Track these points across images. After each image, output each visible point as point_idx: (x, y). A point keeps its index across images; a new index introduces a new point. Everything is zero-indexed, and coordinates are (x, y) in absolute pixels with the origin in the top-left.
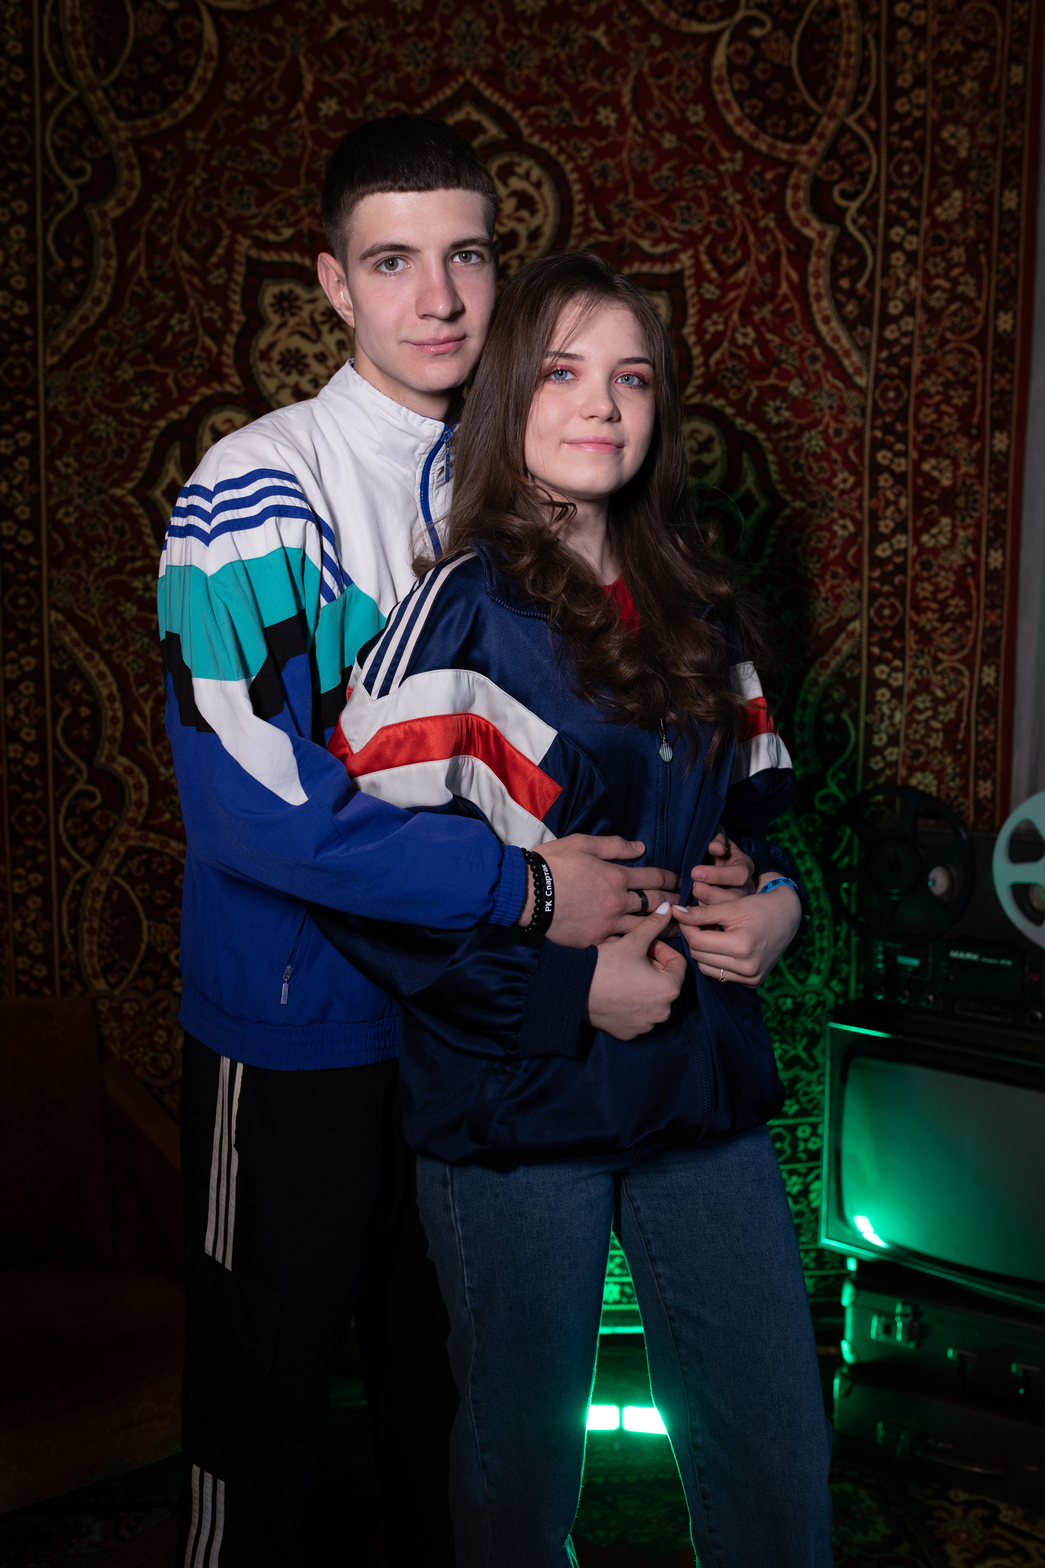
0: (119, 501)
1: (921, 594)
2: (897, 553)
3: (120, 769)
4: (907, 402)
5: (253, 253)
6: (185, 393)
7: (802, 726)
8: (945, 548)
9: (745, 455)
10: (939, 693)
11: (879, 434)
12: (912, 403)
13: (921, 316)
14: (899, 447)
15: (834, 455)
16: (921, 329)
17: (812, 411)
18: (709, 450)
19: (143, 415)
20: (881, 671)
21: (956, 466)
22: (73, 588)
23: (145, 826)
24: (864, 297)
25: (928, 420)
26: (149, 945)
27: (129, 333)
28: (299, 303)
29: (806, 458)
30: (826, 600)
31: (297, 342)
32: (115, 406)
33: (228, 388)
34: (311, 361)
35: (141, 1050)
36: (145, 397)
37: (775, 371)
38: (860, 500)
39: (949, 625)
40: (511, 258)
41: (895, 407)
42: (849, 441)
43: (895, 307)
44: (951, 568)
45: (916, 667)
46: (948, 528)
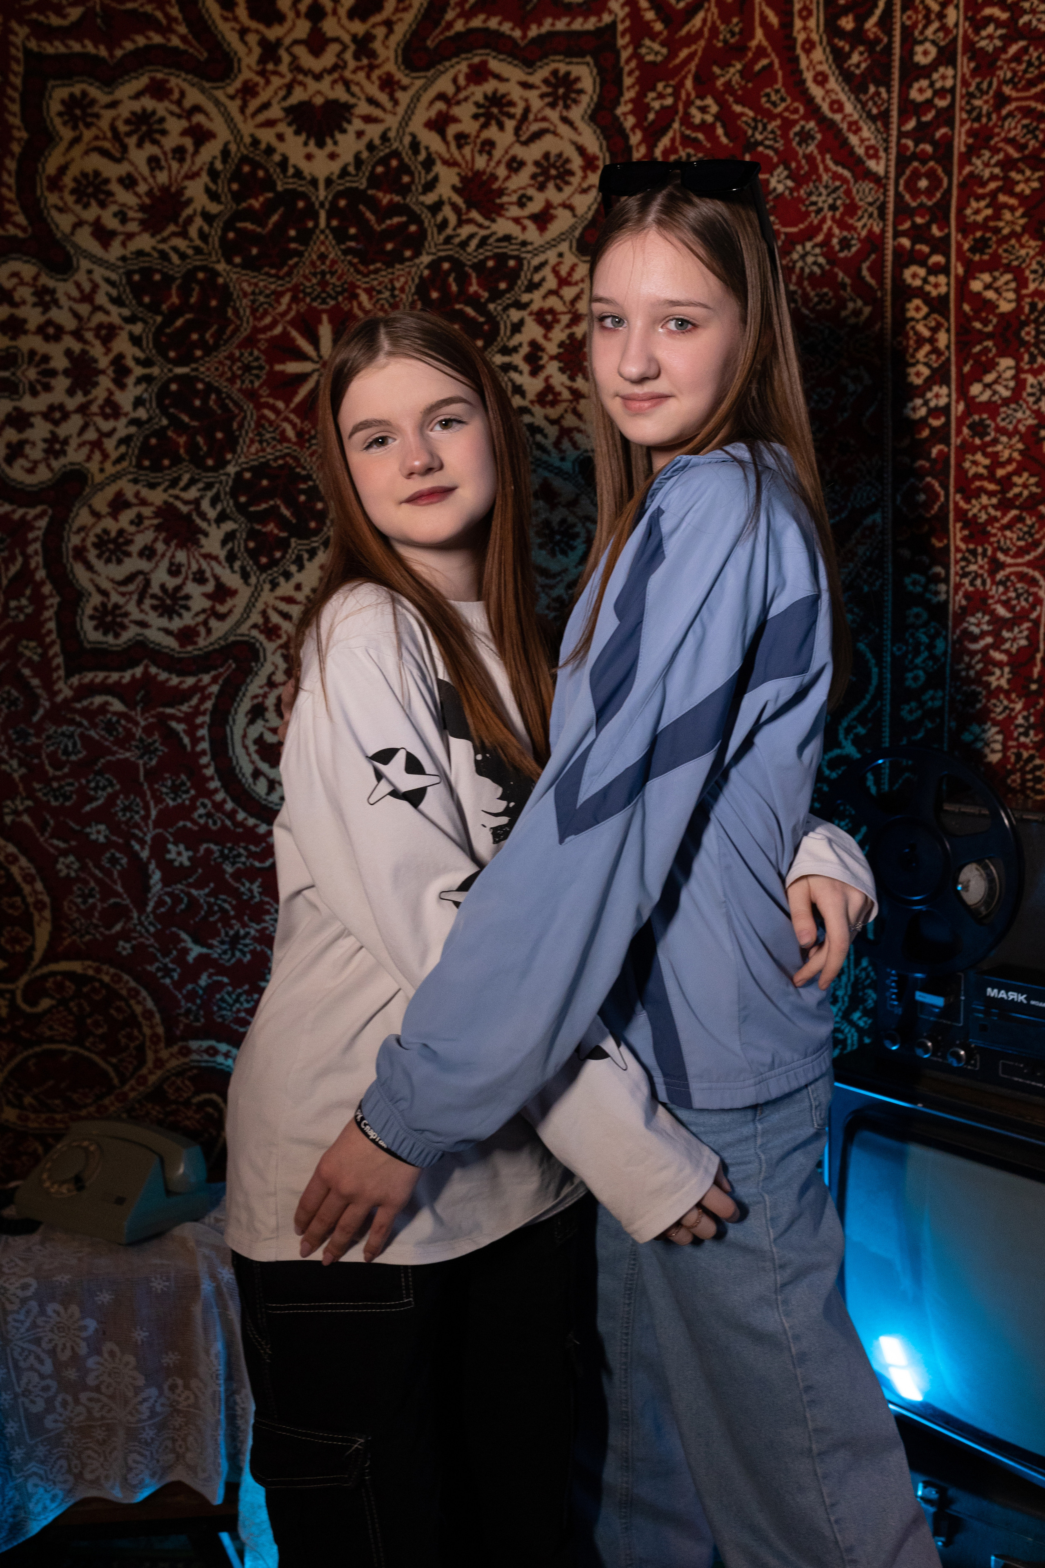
1: (972, 471)
2: (935, 412)
4: (949, 190)
5: (33, 44)
8: (1006, 402)
10: (1001, 611)
11: (906, 242)
12: (955, 192)
13: (964, 64)
14: (937, 259)
15: (841, 276)
16: (965, 83)
17: (807, 214)
20: (914, 582)
21: (1021, 282)
24: (878, 40)
25: (980, 218)
28: (96, 109)
33: (12, 230)
34: (115, 187)
38: (879, 338)
39: (1014, 513)
40: (374, 26)
41: (928, 202)
42: (861, 256)
43: (925, 54)
44: (1016, 431)
45: (965, 575)
46: (1010, 373)
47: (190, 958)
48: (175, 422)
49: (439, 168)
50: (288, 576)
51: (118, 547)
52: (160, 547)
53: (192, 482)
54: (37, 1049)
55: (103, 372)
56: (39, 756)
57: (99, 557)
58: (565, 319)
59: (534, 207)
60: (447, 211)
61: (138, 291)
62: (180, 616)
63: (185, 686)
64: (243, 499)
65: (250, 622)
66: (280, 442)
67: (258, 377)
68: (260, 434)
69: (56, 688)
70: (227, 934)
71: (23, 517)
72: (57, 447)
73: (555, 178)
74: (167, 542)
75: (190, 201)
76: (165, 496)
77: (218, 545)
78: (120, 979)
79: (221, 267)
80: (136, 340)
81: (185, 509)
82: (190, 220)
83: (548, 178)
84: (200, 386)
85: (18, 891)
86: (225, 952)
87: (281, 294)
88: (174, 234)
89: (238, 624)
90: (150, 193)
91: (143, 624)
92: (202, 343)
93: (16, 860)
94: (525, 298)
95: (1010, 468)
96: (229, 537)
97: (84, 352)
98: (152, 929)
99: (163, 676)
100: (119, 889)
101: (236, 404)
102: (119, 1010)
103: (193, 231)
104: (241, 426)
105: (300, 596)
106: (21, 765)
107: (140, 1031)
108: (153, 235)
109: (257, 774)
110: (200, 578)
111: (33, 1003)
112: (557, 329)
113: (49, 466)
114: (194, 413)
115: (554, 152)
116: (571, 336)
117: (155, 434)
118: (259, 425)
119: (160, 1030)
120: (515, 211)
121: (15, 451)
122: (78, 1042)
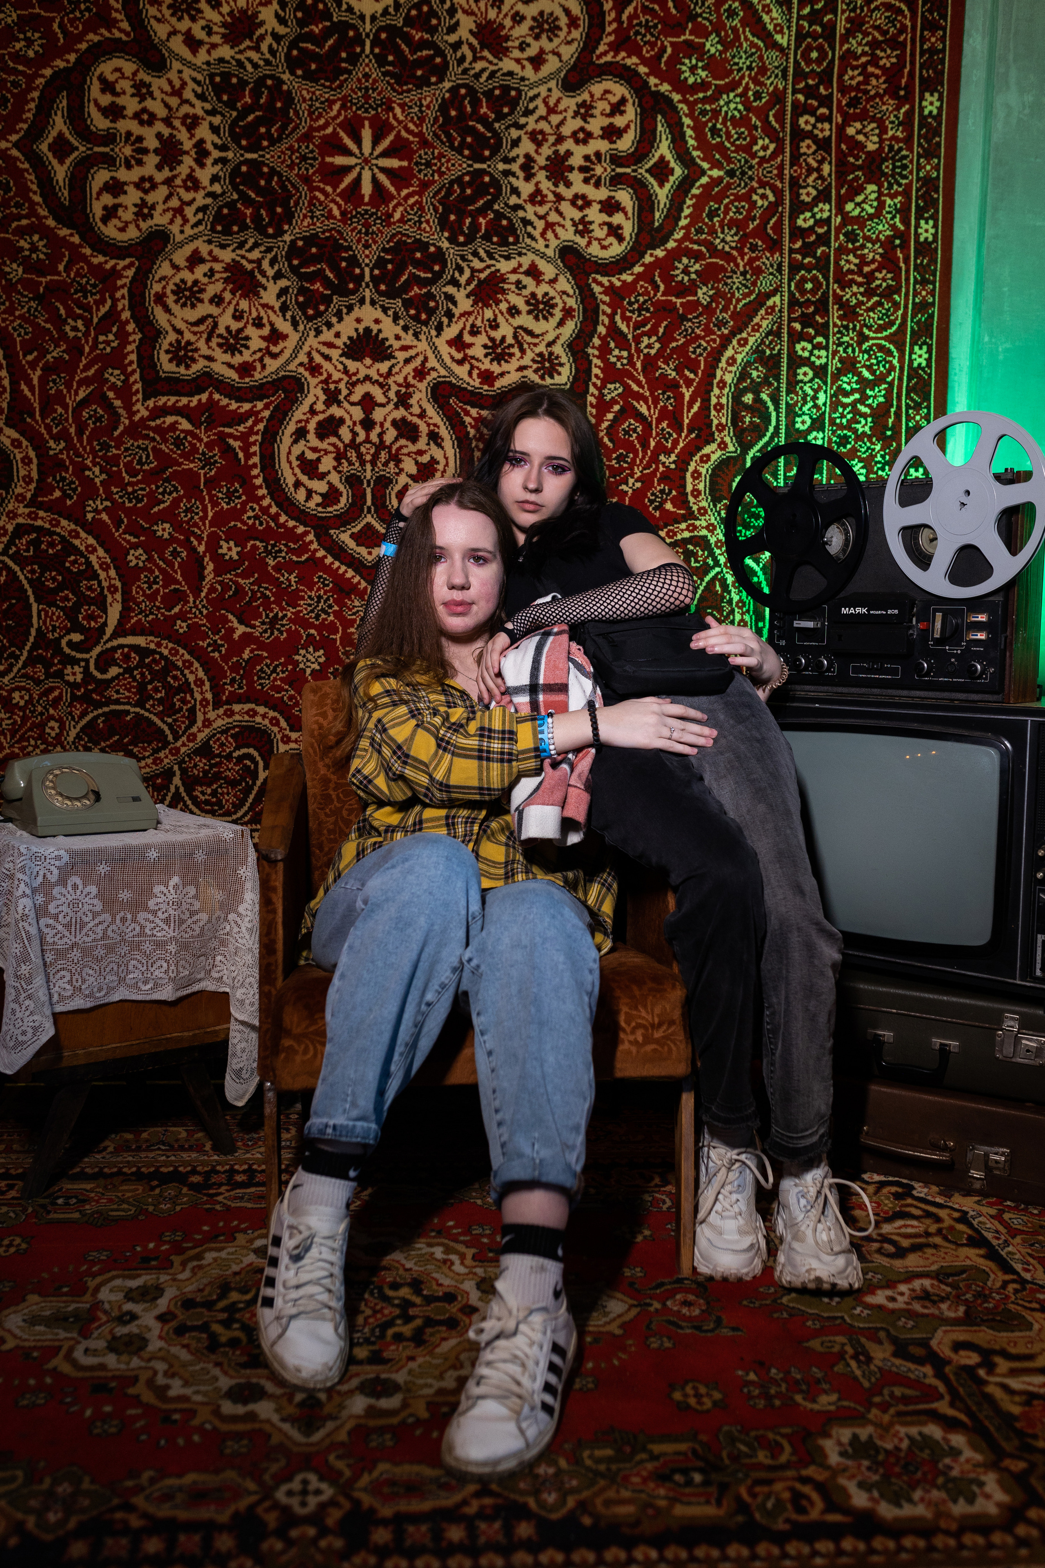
1: (846, 268)
2: (820, 223)
3: (7, 442)
4: (831, 63)
6: (72, 40)
7: (719, 407)
8: (872, 215)
9: (659, 117)
10: (867, 374)
11: (801, 98)
12: (837, 64)
14: (823, 111)
15: (754, 120)
17: (732, 71)
18: (622, 113)
19: (27, 61)
20: (802, 348)
21: (882, 129)
23: (33, 503)
25: (854, 82)
26: (39, 630)
29: (724, 123)
30: (744, 274)
33: (117, 34)
35: (32, 742)
36: (30, 43)
37: (690, 26)
38: (781, 168)
39: (875, 299)
41: (818, 69)
42: (769, 106)
44: (878, 239)
45: (840, 344)
46: (873, 196)
47: (236, 636)
48: (243, 196)
49: (460, 15)
50: (329, 325)
51: (193, 294)
52: (227, 296)
53: (256, 245)
54: (106, 709)
55: (187, 153)
56: (118, 465)
57: (176, 302)
58: (552, 139)
59: (532, 52)
60: (465, 49)
61: (218, 90)
62: (241, 353)
63: (242, 410)
64: (296, 262)
65: (297, 361)
66: (328, 218)
67: (312, 166)
68: (311, 211)
69: (135, 409)
70: (267, 616)
71: (114, 267)
72: (146, 211)
73: (547, 31)
74: (233, 292)
75: (262, 23)
76: (233, 255)
77: (274, 297)
78: (177, 652)
79: (286, 77)
80: (215, 129)
81: (249, 267)
82: (262, 38)
83: (542, 31)
84: (266, 170)
85: (96, 576)
86: (265, 631)
87: (334, 102)
88: (249, 48)
89: (288, 362)
90: (231, 13)
91: (210, 359)
92: (268, 136)
93: (95, 550)
94: (523, 120)
95: (873, 266)
96: (283, 292)
97: (172, 136)
98: (205, 612)
99: (225, 401)
100: (179, 577)
101: (293, 185)
102: (175, 678)
103: (264, 47)
104: (297, 203)
105: (339, 342)
106: (101, 472)
107: (192, 696)
108: (232, 47)
109: (298, 484)
110: (258, 323)
111: (104, 671)
112: (546, 146)
113: (138, 226)
114: (259, 191)
115: (547, 11)
116: (556, 152)
117: (227, 205)
118: (311, 204)
119: (209, 696)
120: (516, 54)
121: (110, 213)
122: (140, 704)
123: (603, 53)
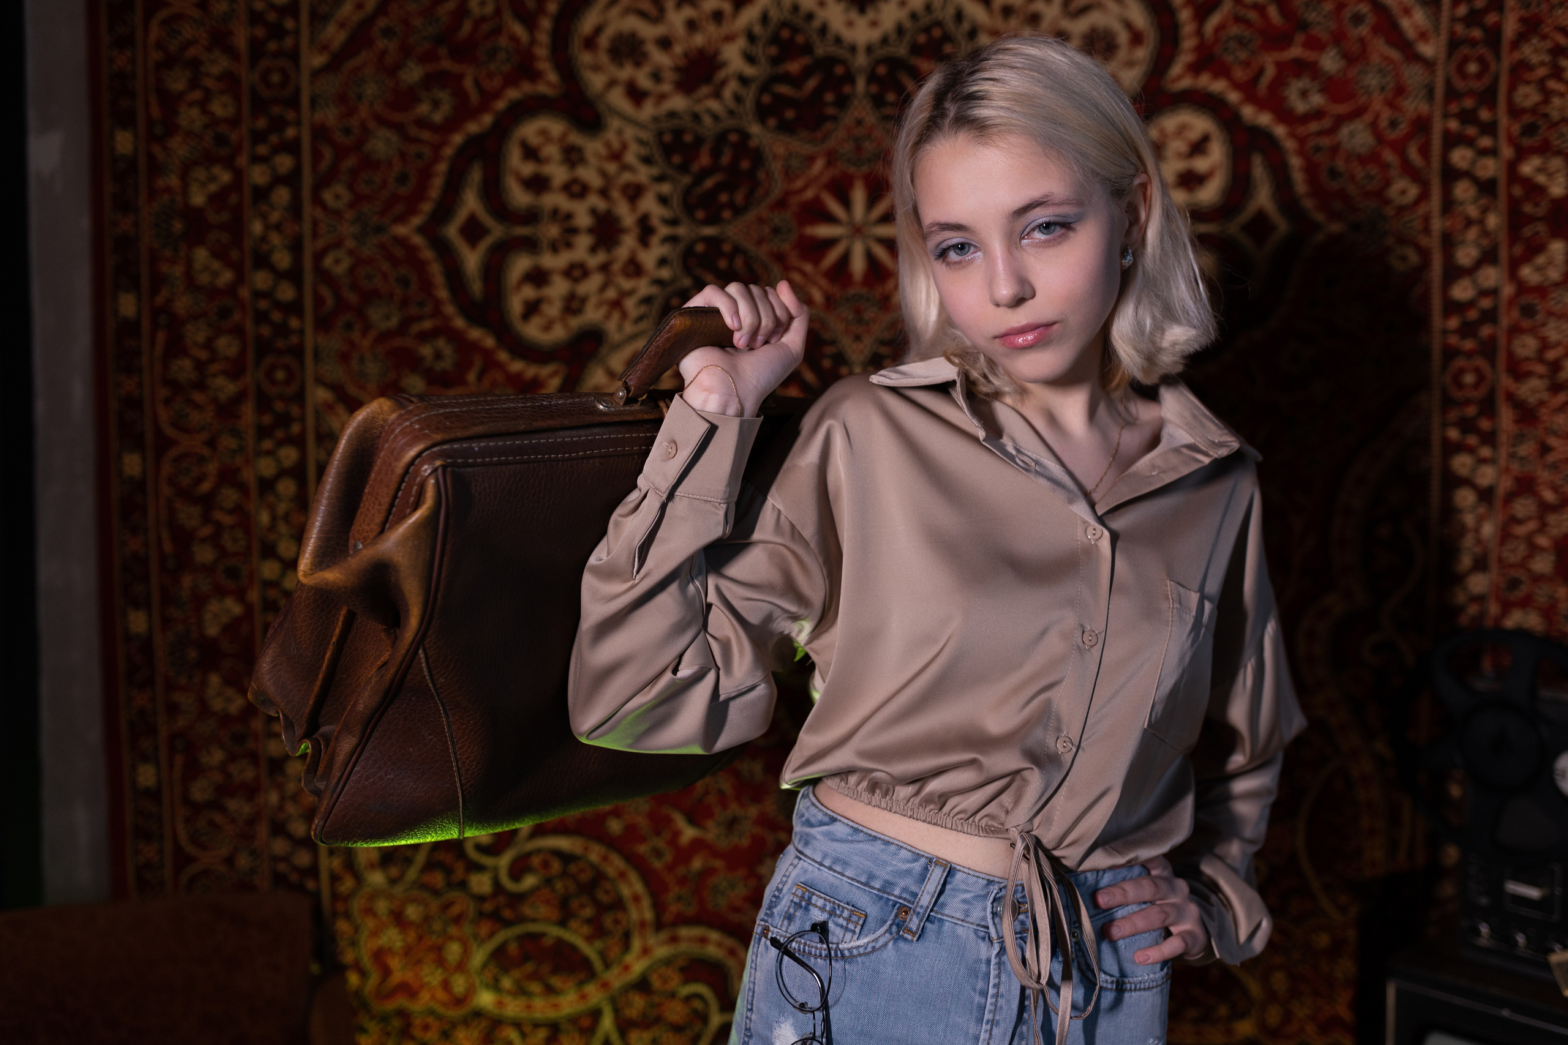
0: (402, 242)
1: (1521, 353)
2: (1484, 293)
4: (1497, 75)
6: (488, 97)
8: (1557, 285)
9: (1257, 159)
10: (1549, 496)
12: (1503, 79)
14: (1486, 142)
15: (1389, 156)
17: (1355, 94)
18: (1204, 153)
19: (433, 128)
20: (1461, 464)
22: (344, 358)
25: (1528, 103)
27: (417, 22)
29: (1345, 162)
31: (633, 23)
32: (398, 117)
33: (543, 89)
34: (651, 48)
35: (429, 969)
36: (436, 104)
37: (1300, 38)
38: (1427, 219)
41: (1477, 85)
42: (1409, 137)
46: (1559, 258)
47: (684, 837)
48: (698, 283)
54: (519, 930)
55: (627, 231)
61: (668, 150)
67: (787, 240)
70: (724, 812)
71: (536, 375)
72: (575, 305)
75: (725, 64)
78: (609, 859)
79: (755, 129)
80: (663, 200)
82: (724, 83)
84: (727, 248)
86: (721, 835)
87: (816, 158)
88: (707, 97)
90: (686, 55)
92: (731, 205)
97: (609, 211)
98: (644, 808)
101: (763, 266)
102: (606, 892)
103: (727, 93)
107: (627, 915)
108: (686, 97)
111: (518, 881)
113: (565, 325)
114: (719, 275)
115: (1101, 26)
117: (678, 294)
119: (648, 916)
121: (532, 309)
122: (563, 923)
123: (1178, 76)
